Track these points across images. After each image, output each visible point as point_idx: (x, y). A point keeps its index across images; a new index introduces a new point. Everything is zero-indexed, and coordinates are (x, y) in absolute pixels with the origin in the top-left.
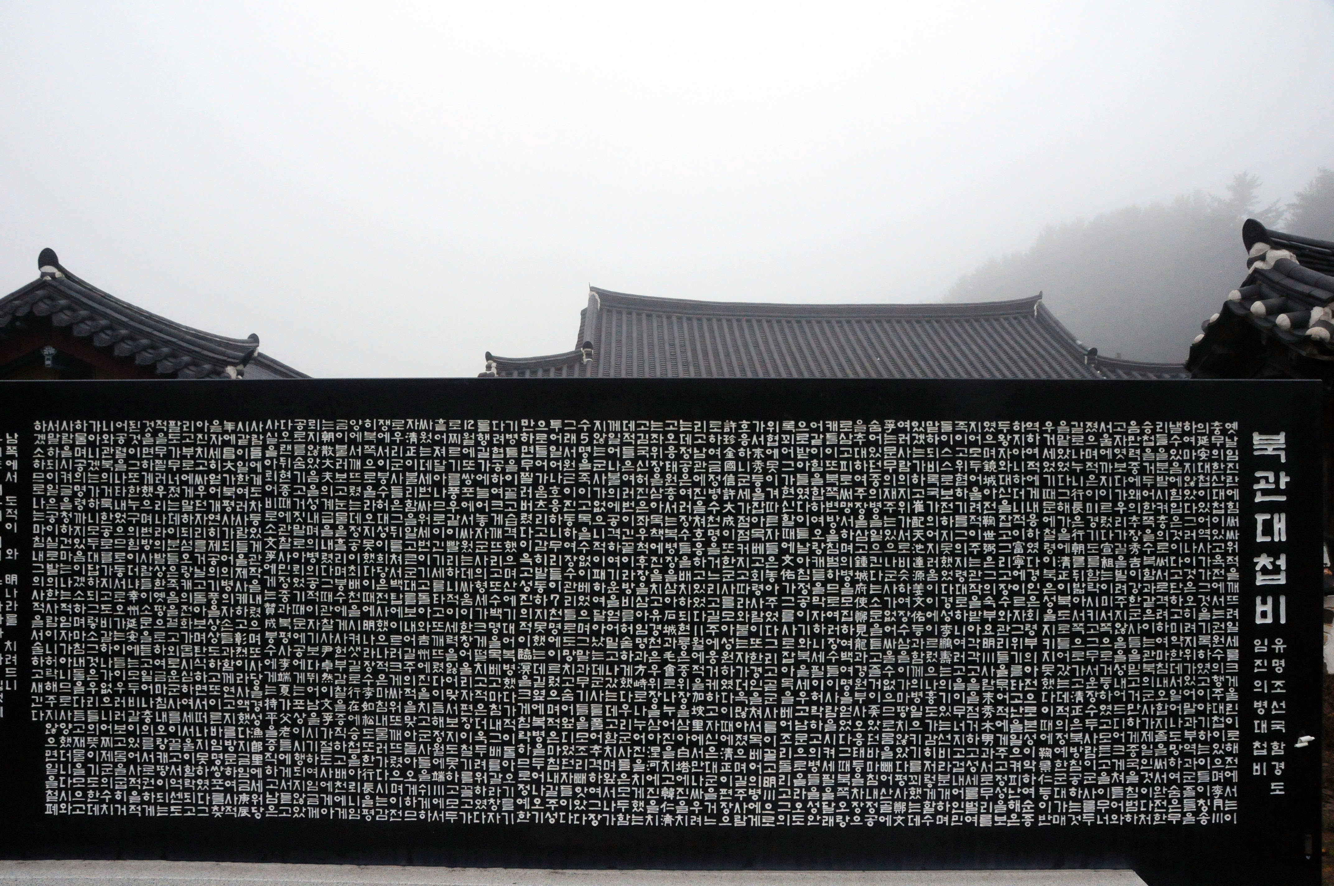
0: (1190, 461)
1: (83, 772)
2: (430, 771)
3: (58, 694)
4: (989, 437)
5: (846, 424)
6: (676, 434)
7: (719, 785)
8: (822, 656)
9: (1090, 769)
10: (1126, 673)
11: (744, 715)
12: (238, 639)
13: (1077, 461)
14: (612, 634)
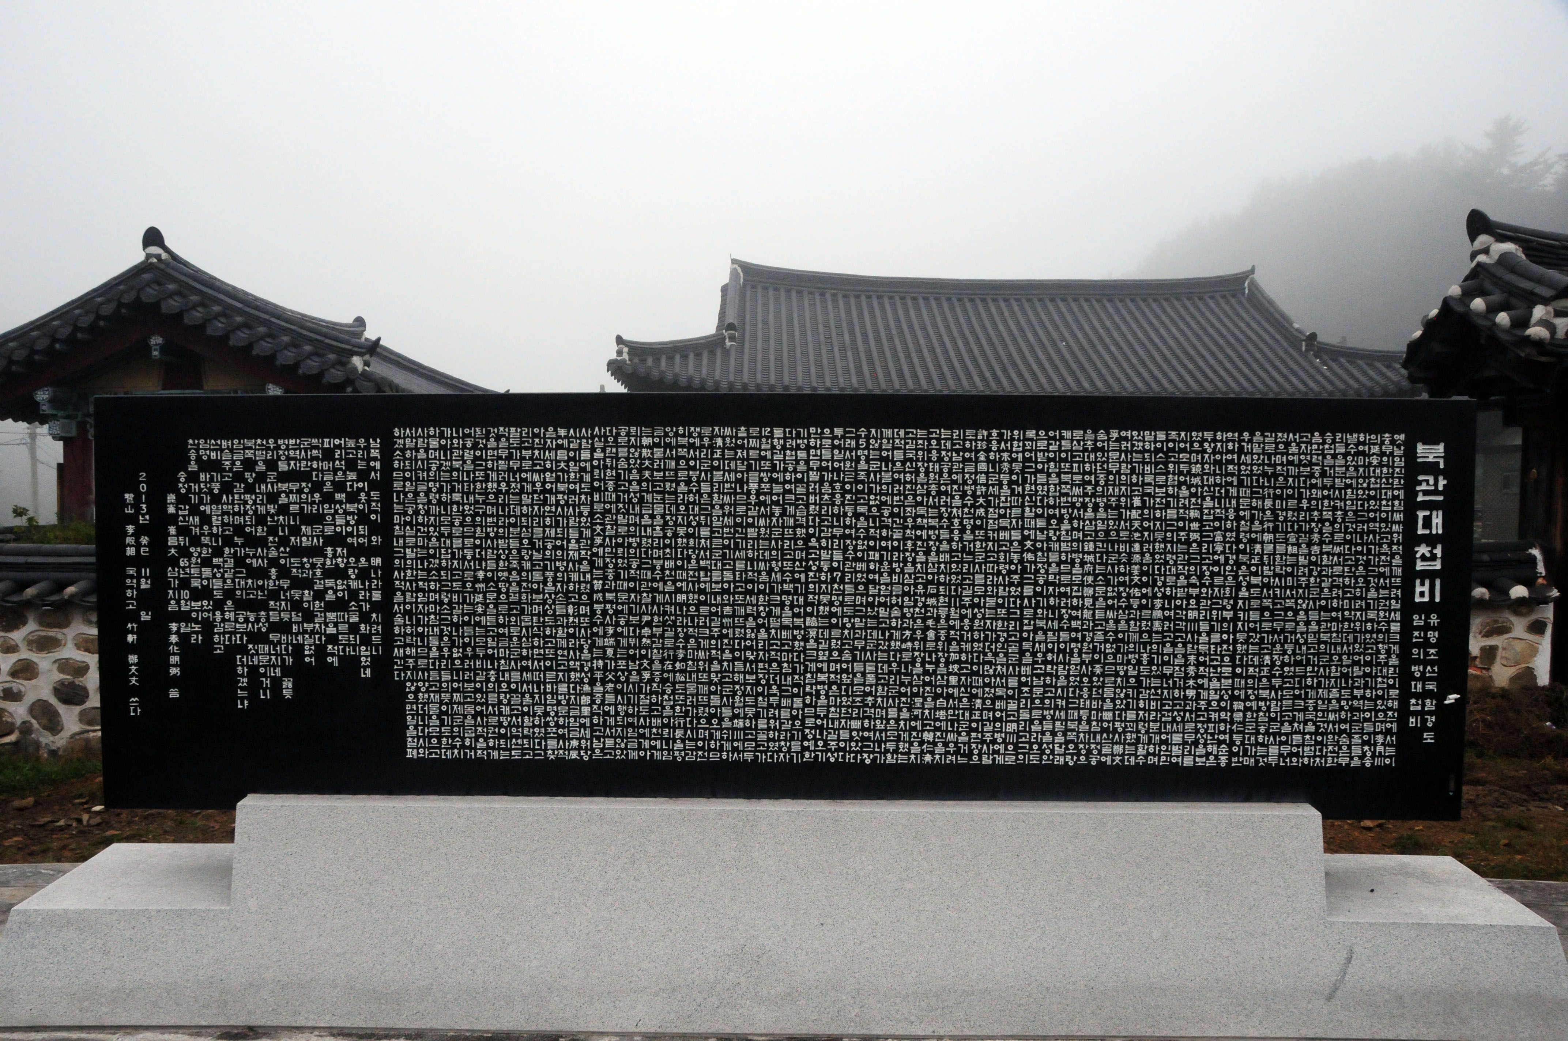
0: (1364, 466)
1: (438, 723)
2: (731, 719)
3: (417, 658)
4: (1196, 445)
5: (1078, 434)
6: (939, 440)
7: (971, 730)
8: (1056, 623)
9: (1274, 720)
10: (1306, 640)
11: (991, 672)
12: (571, 611)
13: (1269, 465)
14: (884, 605)
